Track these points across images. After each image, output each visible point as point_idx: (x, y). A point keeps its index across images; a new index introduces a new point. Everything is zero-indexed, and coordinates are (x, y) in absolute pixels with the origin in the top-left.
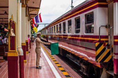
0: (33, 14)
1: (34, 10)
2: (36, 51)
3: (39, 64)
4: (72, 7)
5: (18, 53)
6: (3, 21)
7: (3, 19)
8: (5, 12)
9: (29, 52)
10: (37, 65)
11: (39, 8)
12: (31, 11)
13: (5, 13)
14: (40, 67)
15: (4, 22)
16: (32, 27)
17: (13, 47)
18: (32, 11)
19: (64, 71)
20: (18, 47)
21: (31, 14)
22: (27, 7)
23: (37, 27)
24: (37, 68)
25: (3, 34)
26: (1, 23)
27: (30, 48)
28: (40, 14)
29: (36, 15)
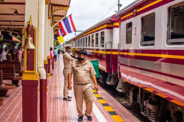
0: (58, 14)
1: (60, 9)
2: (64, 73)
3: (68, 93)
4: (120, 5)
5: (38, 76)
6: (11, 25)
7: (11, 21)
8: (15, 11)
9: (51, 75)
10: (64, 95)
11: (68, 6)
12: (55, 11)
13: (15, 13)
14: (69, 97)
15: (12, 27)
16: (56, 36)
17: (31, 66)
18: (58, 10)
19: (107, 105)
20: (39, 66)
21: (55, 16)
22: (50, 5)
23: (63, 36)
24: (65, 99)
25: (10, 45)
26: (8, 28)
27: (53, 68)
28: (70, 16)
29: (63, 16)
